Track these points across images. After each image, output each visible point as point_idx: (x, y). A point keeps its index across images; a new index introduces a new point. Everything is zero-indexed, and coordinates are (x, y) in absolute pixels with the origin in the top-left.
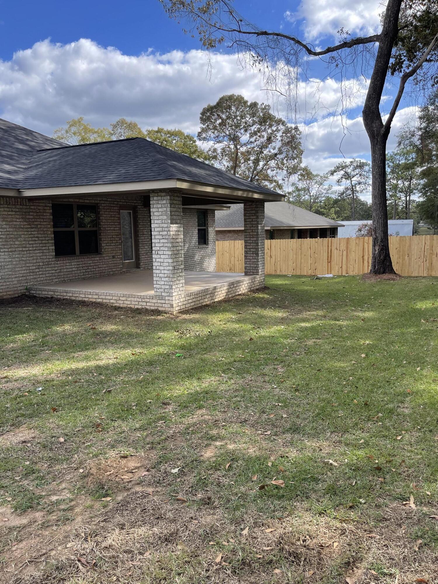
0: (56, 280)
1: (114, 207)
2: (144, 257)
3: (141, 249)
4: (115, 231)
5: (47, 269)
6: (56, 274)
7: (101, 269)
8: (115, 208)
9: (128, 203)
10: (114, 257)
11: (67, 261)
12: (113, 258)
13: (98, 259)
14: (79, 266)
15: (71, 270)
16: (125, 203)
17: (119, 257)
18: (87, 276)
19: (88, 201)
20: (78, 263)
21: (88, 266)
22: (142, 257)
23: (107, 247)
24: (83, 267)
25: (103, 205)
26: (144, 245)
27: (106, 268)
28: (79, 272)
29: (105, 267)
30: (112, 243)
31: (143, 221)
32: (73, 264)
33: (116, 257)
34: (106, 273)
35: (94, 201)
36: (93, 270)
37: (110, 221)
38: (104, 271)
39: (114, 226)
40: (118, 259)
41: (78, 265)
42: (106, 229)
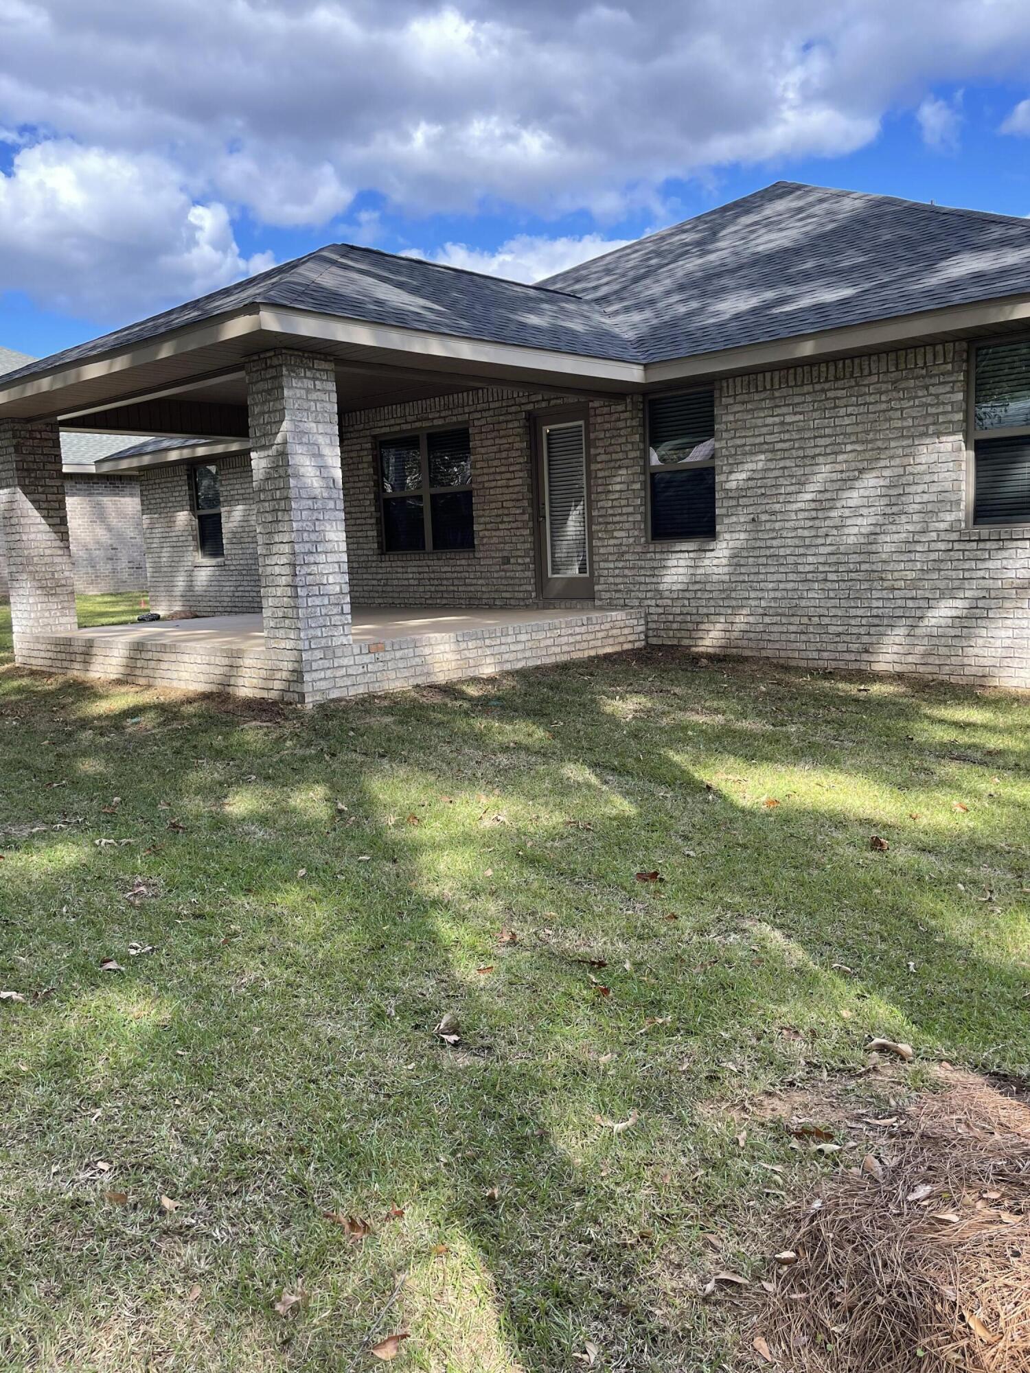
0: (380, 601)
1: (507, 422)
2: (611, 565)
3: (600, 539)
4: (511, 490)
5: (365, 576)
6: (380, 589)
7: (472, 589)
8: (510, 425)
9: (553, 402)
10: (506, 560)
11: (399, 564)
12: (504, 564)
13: (463, 562)
14: (421, 576)
15: (406, 582)
16: (544, 404)
17: (520, 561)
18: (438, 601)
19: (440, 422)
20: (420, 570)
21: (441, 579)
22: (602, 565)
23: (487, 533)
24: (429, 580)
25: (476, 423)
26: (610, 527)
27: (484, 589)
28: (421, 589)
29: (482, 585)
30: (502, 522)
31: (611, 449)
32: (409, 570)
33: (512, 561)
34: (484, 601)
35: (454, 419)
36: (452, 588)
37: (496, 463)
38: (479, 595)
39: (508, 476)
40: (520, 568)
41: (420, 573)
42: (486, 485)
